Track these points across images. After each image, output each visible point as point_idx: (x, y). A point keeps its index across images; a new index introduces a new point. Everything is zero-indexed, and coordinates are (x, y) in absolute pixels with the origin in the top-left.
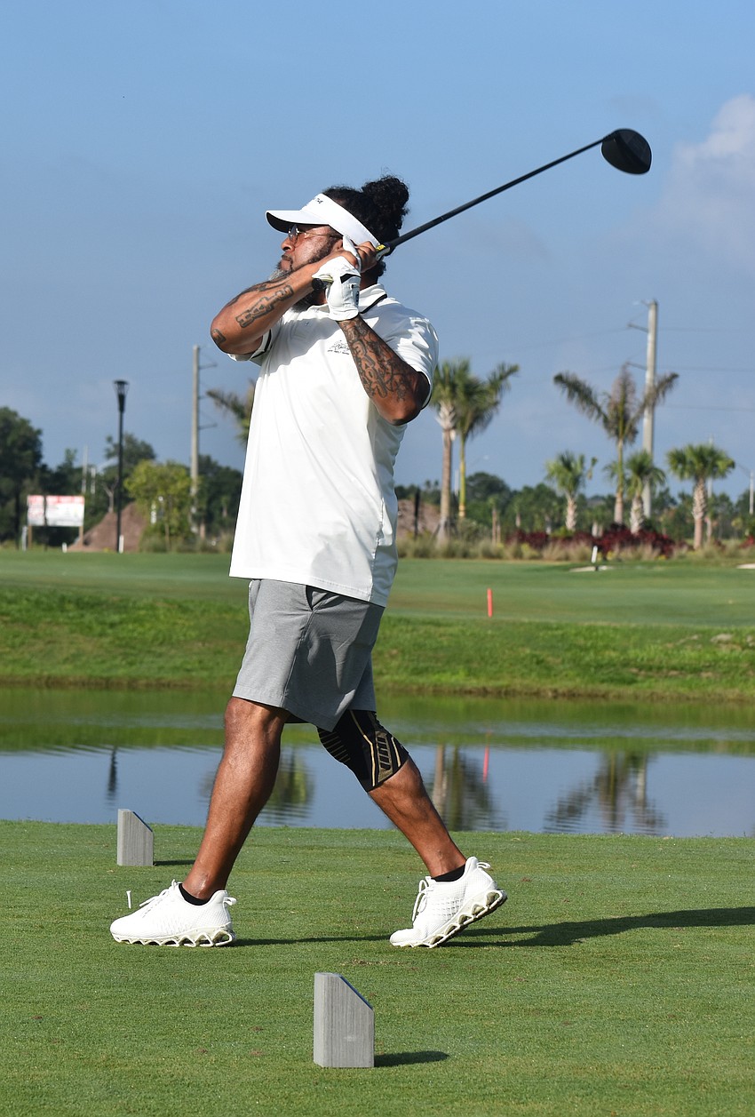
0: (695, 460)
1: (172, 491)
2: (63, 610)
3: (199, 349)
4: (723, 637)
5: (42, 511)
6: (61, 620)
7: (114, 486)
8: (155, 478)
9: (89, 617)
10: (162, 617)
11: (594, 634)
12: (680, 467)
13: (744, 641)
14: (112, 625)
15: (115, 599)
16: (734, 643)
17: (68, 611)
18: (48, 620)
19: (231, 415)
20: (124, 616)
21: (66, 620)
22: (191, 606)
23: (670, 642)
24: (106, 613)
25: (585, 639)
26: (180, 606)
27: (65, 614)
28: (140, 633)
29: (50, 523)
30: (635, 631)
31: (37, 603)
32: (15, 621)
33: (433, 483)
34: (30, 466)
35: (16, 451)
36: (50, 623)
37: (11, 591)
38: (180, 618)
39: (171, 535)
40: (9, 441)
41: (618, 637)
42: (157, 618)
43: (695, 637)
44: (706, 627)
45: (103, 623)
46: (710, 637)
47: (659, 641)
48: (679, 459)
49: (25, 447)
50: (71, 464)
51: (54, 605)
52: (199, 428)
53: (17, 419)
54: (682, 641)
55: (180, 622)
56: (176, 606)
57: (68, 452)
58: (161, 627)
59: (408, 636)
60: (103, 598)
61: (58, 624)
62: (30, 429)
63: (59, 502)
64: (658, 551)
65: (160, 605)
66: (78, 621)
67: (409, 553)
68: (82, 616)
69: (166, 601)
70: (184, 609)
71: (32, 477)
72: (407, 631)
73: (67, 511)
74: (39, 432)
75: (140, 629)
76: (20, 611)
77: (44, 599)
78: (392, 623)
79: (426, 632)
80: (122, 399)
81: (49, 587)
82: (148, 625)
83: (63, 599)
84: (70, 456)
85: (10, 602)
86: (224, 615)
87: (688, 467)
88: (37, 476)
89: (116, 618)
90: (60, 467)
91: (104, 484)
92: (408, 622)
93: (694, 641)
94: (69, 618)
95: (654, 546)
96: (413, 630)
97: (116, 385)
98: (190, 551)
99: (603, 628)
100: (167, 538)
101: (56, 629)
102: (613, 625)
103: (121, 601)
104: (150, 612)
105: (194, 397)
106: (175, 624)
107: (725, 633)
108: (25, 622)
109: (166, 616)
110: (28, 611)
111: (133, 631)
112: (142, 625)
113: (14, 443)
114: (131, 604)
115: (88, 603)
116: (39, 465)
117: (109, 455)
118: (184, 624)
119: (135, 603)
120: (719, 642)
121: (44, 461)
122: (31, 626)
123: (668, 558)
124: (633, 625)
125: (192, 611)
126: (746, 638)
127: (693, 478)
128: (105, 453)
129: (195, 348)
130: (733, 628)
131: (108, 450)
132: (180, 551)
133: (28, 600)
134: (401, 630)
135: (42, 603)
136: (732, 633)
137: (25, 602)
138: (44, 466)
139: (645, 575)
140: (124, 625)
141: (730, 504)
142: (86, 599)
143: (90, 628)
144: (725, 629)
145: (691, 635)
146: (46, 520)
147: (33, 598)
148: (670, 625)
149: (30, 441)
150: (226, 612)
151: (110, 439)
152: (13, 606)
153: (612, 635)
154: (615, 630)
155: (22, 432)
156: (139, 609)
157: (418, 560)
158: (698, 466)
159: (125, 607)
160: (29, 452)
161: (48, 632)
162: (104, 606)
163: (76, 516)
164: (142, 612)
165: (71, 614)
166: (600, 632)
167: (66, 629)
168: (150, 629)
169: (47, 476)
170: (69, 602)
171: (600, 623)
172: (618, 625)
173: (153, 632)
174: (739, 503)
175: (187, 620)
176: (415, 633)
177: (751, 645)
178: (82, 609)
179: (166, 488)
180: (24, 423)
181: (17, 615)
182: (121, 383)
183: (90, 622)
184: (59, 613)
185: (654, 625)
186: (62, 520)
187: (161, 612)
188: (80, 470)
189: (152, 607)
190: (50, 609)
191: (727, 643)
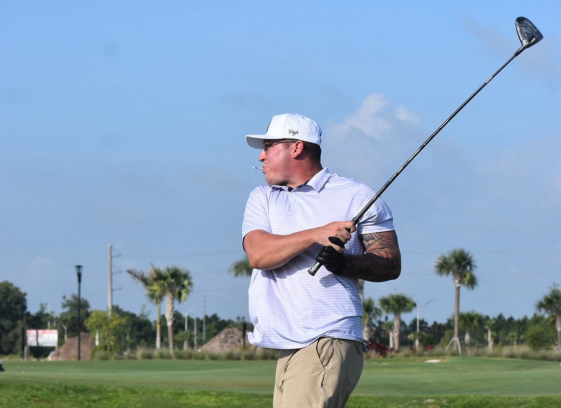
0: (394, 303)
1: (110, 326)
2: (67, 394)
3: (111, 247)
4: (430, 401)
5: (35, 338)
6: (66, 399)
7: (67, 323)
8: (101, 319)
9: (81, 397)
10: (121, 396)
11: (359, 401)
12: (386, 306)
13: (441, 403)
14: (94, 401)
15: (95, 387)
16: (436, 404)
17: (70, 394)
18: (59, 399)
19: (141, 284)
20: (100, 396)
21: (69, 399)
22: (137, 390)
23: (401, 404)
24: (90, 395)
25: (354, 403)
26: (131, 390)
27: (68, 396)
28: (110, 406)
29: (40, 345)
30: (381, 398)
31: (52, 390)
32: (41, 400)
33: (241, 318)
34: (20, 313)
35: (12, 305)
36: (60, 401)
37: (38, 384)
38: (131, 397)
39: (110, 350)
40: (9, 299)
41: (372, 402)
42: (119, 397)
43: (414, 401)
44: (420, 395)
45: (89, 400)
46: (423, 401)
47: (394, 404)
48: (385, 302)
49: (17, 303)
50: (43, 311)
51: (62, 391)
52: (112, 290)
53: (13, 287)
54: (407, 403)
55: (131, 399)
56: (129, 390)
57: (42, 304)
58: (121, 402)
59: (257, 404)
60: (88, 387)
61: (64, 401)
62: (20, 293)
63: (44, 333)
64: (379, 353)
65: (120, 389)
66: (75, 399)
67: (242, 357)
68: (77, 397)
69: (123, 387)
70: (133, 392)
71: (22, 319)
72: (256, 401)
73: (49, 337)
74: (25, 294)
75: (110, 403)
76: (43, 395)
77: (56, 388)
78: (248, 397)
79: (266, 402)
80: (79, 275)
81: (58, 381)
82: (114, 401)
83: (66, 388)
84: (43, 307)
85: (37, 390)
86: (155, 395)
87: (391, 306)
88: (25, 318)
89: (96, 397)
90: (37, 314)
91: (61, 323)
92: (256, 396)
93: (414, 403)
94: (71, 398)
95: (377, 351)
96: (260, 401)
97: (76, 268)
98: (121, 359)
99: (363, 397)
100: (108, 352)
101: (63, 404)
102: (369, 395)
103: (98, 388)
104: (115, 394)
105: (109, 273)
106: (128, 400)
107: (431, 398)
108: (46, 401)
109: (123, 396)
110: (48, 394)
111: (106, 404)
112: (111, 401)
113: (11, 300)
114: (104, 390)
115: (80, 390)
116: (25, 312)
117: (64, 306)
118: (133, 400)
119: (106, 389)
120: (428, 403)
121: (28, 310)
122: (50, 403)
123: (384, 357)
124: (380, 395)
125: (137, 393)
126: (442, 401)
127: (393, 313)
128: (61, 305)
129: (109, 246)
130: (435, 396)
131: (63, 303)
132: (116, 359)
133: (47, 388)
134: (253, 401)
135: (55, 390)
136: (434, 398)
137: (45, 390)
138: (28, 313)
139: (377, 367)
140: (101, 401)
141: (405, 326)
142: (79, 387)
143: (82, 403)
144: (430, 396)
145: (412, 400)
146: (38, 343)
147: (50, 387)
148: (400, 394)
149: (20, 300)
150: (156, 393)
151: (64, 297)
152: (39, 392)
153: (369, 401)
154: (371, 398)
155: (16, 294)
156: (108, 392)
157: (248, 362)
158: (396, 306)
159: (101, 391)
160: (20, 305)
161: (59, 406)
162: (89, 391)
163: (53, 340)
164: (110, 394)
165: (71, 396)
166: (362, 400)
167: (69, 404)
168: (115, 403)
169: (30, 318)
170: (70, 389)
171: (363, 395)
172: (371, 395)
173: (117, 405)
174: (411, 326)
175: (135, 398)
176: (261, 402)
177: (445, 405)
178: (77, 393)
179: (107, 324)
180: (17, 289)
181: (42, 397)
182: (79, 267)
183: (82, 400)
184: (64, 396)
185: (392, 395)
186: (46, 343)
187: (121, 394)
188: (47, 315)
189: (116, 391)
190: (59, 393)
191: (432, 404)
